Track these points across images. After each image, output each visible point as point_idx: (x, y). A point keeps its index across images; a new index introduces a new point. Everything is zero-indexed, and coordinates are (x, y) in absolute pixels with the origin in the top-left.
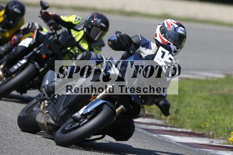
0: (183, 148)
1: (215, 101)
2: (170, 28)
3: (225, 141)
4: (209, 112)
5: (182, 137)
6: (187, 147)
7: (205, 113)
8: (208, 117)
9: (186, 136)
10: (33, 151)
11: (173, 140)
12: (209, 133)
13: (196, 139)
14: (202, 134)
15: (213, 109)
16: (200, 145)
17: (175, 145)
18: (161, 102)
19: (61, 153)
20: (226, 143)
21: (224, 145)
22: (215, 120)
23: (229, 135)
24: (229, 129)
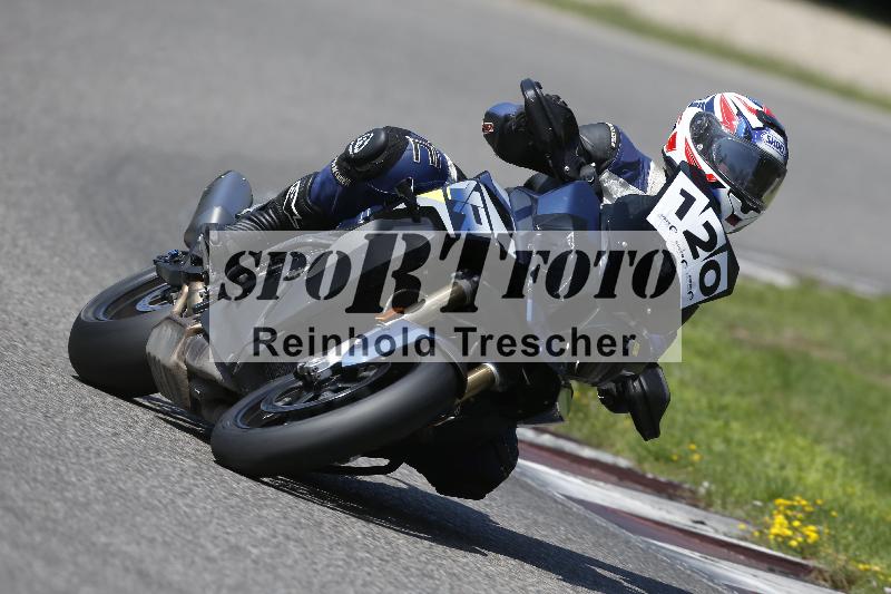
0: (588, 526)
1: (739, 368)
2: (731, 127)
3: (751, 529)
4: (710, 406)
5: (592, 481)
6: (604, 525)
7: (694, 406)
8: (703, 426)
9: (606, 481)
10: (21, 427)
11: (556, 488)
12: (693, 488)
13: (641, 500)
14: (670, 485)
15: (727, 399)
16: (655, 526)
17: (560, 507)
18: (636, 384)
19: (127, 455)
20: (752, 534)
21: (743, 544)
22: (727, 441)
23: (771, 506)
24: (774, 486)
